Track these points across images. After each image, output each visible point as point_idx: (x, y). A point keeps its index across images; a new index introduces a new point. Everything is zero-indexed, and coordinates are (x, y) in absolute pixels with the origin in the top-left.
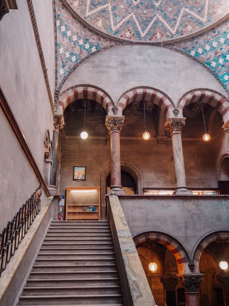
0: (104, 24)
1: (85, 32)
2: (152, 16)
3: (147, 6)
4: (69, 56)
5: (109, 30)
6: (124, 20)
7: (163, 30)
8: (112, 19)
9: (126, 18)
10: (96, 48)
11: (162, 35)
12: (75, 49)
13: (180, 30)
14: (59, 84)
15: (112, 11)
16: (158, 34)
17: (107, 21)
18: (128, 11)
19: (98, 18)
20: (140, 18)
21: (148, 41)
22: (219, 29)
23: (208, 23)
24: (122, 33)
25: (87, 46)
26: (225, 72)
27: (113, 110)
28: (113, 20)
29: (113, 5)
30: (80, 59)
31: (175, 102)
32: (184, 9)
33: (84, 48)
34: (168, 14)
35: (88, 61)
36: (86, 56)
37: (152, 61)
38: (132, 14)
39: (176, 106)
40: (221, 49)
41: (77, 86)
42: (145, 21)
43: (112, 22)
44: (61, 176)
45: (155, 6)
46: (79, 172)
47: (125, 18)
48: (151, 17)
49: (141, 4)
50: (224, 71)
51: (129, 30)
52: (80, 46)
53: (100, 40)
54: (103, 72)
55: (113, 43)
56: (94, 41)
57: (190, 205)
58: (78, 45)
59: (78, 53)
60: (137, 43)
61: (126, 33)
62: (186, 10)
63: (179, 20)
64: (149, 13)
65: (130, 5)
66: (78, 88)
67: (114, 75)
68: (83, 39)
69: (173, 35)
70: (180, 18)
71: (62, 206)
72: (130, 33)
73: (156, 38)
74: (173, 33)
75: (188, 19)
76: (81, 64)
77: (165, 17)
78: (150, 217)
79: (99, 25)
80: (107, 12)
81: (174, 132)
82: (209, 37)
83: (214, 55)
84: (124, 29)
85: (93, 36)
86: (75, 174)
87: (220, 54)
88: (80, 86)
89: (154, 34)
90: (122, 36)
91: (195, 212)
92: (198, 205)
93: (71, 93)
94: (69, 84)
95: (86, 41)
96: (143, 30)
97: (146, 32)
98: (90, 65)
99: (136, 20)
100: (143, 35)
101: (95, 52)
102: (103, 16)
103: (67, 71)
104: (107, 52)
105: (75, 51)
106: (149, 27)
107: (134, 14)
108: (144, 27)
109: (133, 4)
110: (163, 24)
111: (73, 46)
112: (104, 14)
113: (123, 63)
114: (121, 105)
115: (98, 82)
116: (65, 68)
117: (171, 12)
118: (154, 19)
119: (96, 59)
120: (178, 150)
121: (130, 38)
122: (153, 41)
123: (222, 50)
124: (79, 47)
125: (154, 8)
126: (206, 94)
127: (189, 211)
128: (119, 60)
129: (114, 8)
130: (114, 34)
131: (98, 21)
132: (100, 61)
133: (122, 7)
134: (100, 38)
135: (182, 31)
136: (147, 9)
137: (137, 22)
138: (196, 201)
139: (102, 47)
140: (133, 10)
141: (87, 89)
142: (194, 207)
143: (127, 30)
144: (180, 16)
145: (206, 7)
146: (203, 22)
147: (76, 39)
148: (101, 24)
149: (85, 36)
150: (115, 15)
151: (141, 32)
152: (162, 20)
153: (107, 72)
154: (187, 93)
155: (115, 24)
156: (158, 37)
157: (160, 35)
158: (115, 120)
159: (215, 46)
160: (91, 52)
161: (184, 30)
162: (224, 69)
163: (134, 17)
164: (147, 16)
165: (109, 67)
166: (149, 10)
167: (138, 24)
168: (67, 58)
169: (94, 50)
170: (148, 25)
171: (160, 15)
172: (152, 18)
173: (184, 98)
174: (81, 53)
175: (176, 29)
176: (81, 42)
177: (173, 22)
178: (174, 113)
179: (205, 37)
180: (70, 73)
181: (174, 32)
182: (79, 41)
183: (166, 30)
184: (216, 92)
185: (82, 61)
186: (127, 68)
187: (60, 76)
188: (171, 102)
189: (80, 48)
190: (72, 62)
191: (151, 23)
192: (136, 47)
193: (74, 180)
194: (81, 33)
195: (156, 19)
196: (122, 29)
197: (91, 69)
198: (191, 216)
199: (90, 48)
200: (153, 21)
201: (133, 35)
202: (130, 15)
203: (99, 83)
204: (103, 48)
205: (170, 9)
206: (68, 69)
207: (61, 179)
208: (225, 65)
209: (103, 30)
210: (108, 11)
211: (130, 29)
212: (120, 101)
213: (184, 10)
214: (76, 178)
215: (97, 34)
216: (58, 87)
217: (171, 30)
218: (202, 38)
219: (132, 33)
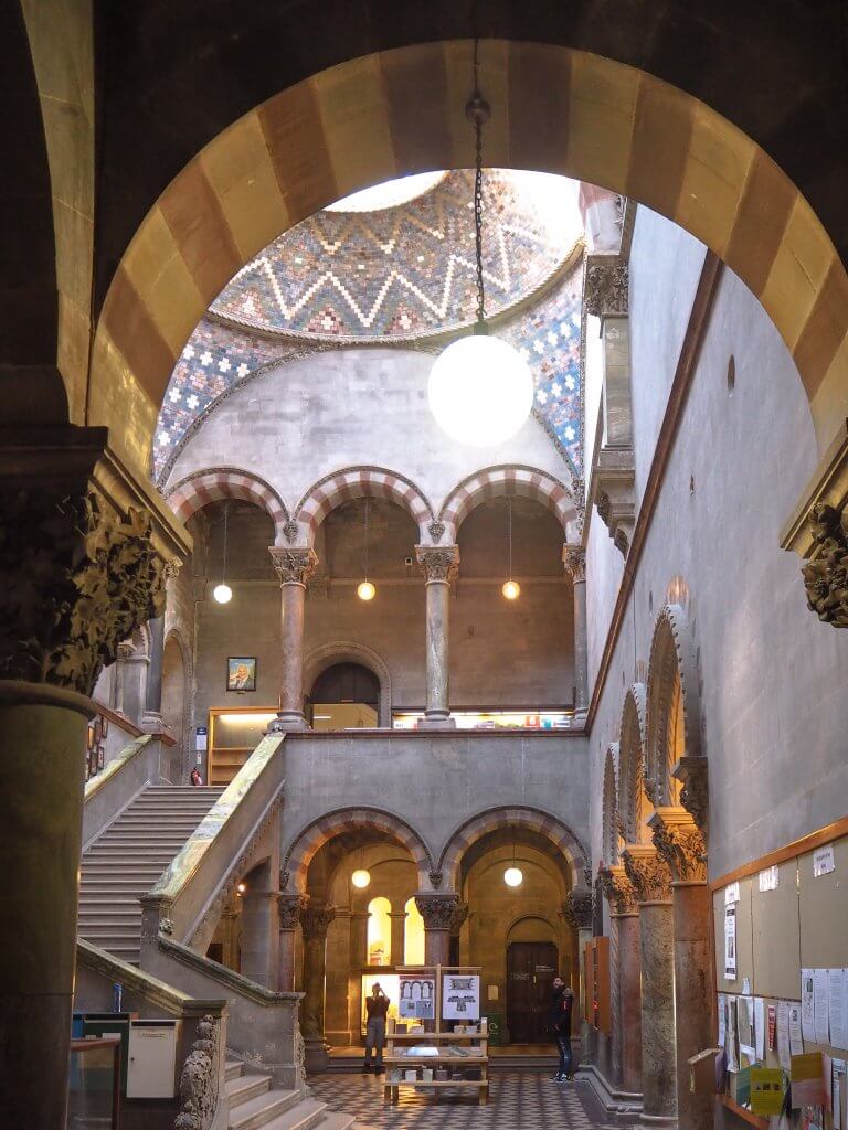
0: (260, 306)
1: (213, 332)
2: (381, 275)
3: (363, 254)
4: (180, 397)
5: (276, 320)
6: (312, 290)
7: (414, 308)
8: (278, 292)
9: (316, 286)
10: (248, 368)
11: (414, 321)
12: (192, 378)
13: (455, 307)
14: (161, 470)
15: (275, 273)
16: (404, 318)
17: (268, 298)
18: (316, 268)
19: (243, 295)
20: (351, 284)
21: (382, 339)
22: (540, 311)
23: (517, 294)
24: (313, 321)
25: (225, 365)
26: (567, 420)
27: (285, 531)
28: (282, 294)
29: (276, 259)
30: (210, 399)
31: (437, 505)
32: (453, 257)
33: (218, 372)
34: (418, 269)
35: (230, 404)
36: (223, 389)
37: (389, 393)
38: (329, 274)
39: (436, 514)
40: (554, 360)
41: (203, 473)
42: (366, 289)
43: (281, 300)
44: (197, 682)
45: (383, 252)
46: (241, 672)
47: (312, 286)
48: (377, 279)
49: (346, 249)
50: (565, 416)
51: (328, 314)
52: (204, 367)
53: (256, 346)
54: (266, 431)
55: (292, 350)
56: (240, 351)
57: (446, 751)
58: (200, 366)
59: (201, 386)
60: (354, 346)
61: (323, 322)
62: (460, 259)
63: (448, 285)
64: (372, 270)
65: (319, 255)
66: (204, 477)
67: (293, 437)
68: (211, 350)
69: (440, 320)
70: (449, 279)
71: (201, 751)
72: (333, 319)
73: (401, 327)
74: (441, 317)
75: (469, 282)
76: (213, 413)
77: (414, 277)
78: (355, 777)
79: (246, 311)
80: (263, 278)
81: (430, 581)
82: (523, 328)
83: (539, 372)
84: (314, 313)
85: (236, 340)
86: (231, 677)
87: (553, 372)
88: (210, 473)
89: (394, 319)
90: (312, 330)
91: (457, 765)
92: (463, 752)
93: (189, 491)
94: (185, 468)
95: (219, 353)
96: (365, 310)
97: (372, 316)
98: (236, 414)
99: (341, 288)
100: (366, 322)
101: (247, 376)
102: (253, 289)
103: (179, 434)
104: (278, 376)
105: (194, 383)
106: (379, 302)
107: (334, 275)
108: (366, 302)
109: (326, 252)
110: (412, 294)
111: (186, 371)
112: (256, 283)
113: (315, 405)
114: (306, 517)
115: (254, 459)
116: (173, 428)
117: (425, 266)
118: (388, 283)
119: (250, 398)
120: (433, 624)
121: (335, 332)
122: (394, 338)
123: (557, 363)
124: (202, 372)
125: (380, 257)
126: (517, 478)
127: (443, 764)
128: (306, 396)
129: (278, 267)
130: (292, 327)
131: (242, 301)
132: (259, 402)
133: (299, 260)
134: (254, 341)
135: (460, 310)
136: (365, 262)
137: (345, 293)
138: (462, 742)
139: (266, 362)
140: (330, 265)
141: (227, 478)
142: (455, 755)
143: (323, 313)
144: (450, 274)
145: (504, 256)
146: (504, 290)
147: (193, 354)
148: (253, 308)
149: (215, 343)
150: (284, 282)
151: (361, 316)
152: (409, 285)
153: (275, 432)
154: (468, 480)
155: (290, 303)
156: (406, 327)
157: (410, 321)
158: (289, 558)
159: (541, 351)
160: (236, 380)
161: (464, 309)
162: (563, 412)
163: (335, 281)
164: (368, 276)
165: (280, 416)
166: (371, 263)
167: (348, 297)
168: (174, 404)
169: (243, 371)
170: (376, 298)
171: (399, 273)
172: (382, 281)
173: (460, 493)
174: (211, 385)
175: (445, 305)
176: (207, 359)
177: (436, 287)
178: (432, 534)
179: (514, 327)
180: (186, 439)
181: (442, 313)
182: (202, 357)
183: (420, 307)
184: (543, 473)
185: (218, 404)
186: (325, 418)
187: (162, 450)
188: (427, 504)
189: (206, 373)
190: (188, 410)
191: (383, 293)
192: (353, 356)
193: (228, 690)
194: (204, 338)
195: (393, 282)
196: (310, 313)
197: (237, 424)
198: (446, 775)
199: (234, 368)
200: (385, 288)
201: (341, 324)
202: (324, 278)
203: (255, 463)
204: (268, 365)
205: (421, 259)
206: (180, 430)
207: (199, 687)
208: (566, 400)
209: (260, 320)
210: (265, 274)
211: (331, 310)
212: (304, 508)
213: (455, 261)
214: (232, 684)
215: (247, 334)
216: (157, 478)
217: (434, 307)
218: (509, 330)
219: (338, 319)
